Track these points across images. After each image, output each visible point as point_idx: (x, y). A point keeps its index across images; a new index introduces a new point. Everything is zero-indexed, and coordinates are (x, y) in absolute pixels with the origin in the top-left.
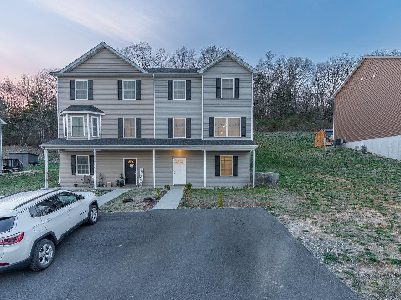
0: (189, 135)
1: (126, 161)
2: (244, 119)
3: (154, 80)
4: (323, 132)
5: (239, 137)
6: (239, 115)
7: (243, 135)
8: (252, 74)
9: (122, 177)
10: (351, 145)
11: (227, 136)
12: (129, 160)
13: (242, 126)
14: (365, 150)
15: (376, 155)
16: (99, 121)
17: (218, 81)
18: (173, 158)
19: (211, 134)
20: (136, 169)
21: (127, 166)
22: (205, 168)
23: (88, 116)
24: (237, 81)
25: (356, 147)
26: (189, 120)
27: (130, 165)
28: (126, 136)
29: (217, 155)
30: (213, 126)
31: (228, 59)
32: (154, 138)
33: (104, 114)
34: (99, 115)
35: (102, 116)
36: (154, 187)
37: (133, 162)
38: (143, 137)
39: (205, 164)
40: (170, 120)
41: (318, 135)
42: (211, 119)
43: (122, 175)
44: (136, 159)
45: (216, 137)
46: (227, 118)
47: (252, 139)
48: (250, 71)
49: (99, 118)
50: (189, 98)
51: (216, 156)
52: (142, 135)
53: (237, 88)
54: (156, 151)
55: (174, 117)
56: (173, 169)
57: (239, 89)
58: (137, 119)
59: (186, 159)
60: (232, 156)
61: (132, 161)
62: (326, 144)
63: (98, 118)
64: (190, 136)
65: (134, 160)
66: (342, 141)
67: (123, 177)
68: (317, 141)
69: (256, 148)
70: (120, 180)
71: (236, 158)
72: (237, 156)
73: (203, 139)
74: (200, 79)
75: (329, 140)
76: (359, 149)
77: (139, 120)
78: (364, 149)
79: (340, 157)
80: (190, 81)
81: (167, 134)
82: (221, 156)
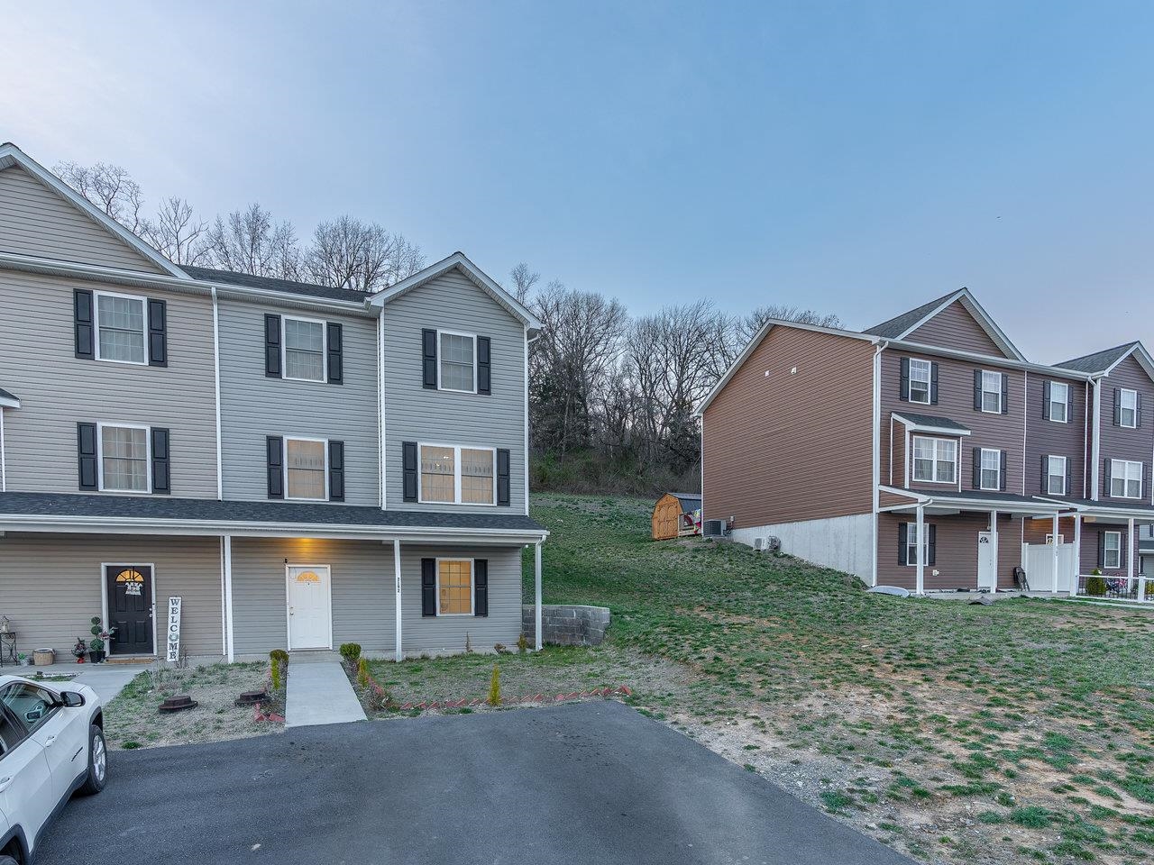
0: (338, 492)
1: (113, 572)
2: (504, 455)
3: (215, 307)
4: (673, 500)
5: (490, 506)
6: (491, 444)
7: (504, 500)
8: (526, 329)
9: (96, 631)
10: (748, 536)
11: (458, 500)
12: (125, 569)
13: (499, 475)
14: (777, 548)
15: (802, 561)
17: (428, 337)
18: (287, 566)
19: (410, 494)
20: (154, 602)
21: (116, 591)
22: (399, 596)
24: (484, 343)
25: (758, 541)
26: (337, 448)
27: (129, 588)
28: (110, 487)
29: (428, 556)
30: (416, 469)
31: (458, 276)
32: (220, 498)
33: (15, 404)
35: (7, 409)
36: (231, 659)
37: (140, 578)
38: (180, 491)
39: (398, 582)
40: (274, 445)
41: (661, 507)
42: (409, 450)
43: (97, 621)
44: (153, 566)
45: (425, 503)
46: (458, 449)
47: (527, 514)
48: (518, 322)
50: (336, 377)
51: (426, 560)
52: (172, 488)
53: (485, 364)
54: (233, 539)
55: (291, 432)
56: (288, 599)
57: (489, 371)
58: (154, 430)
59: (329, 567)
60: (472, 560)
61: (136, 574)
62: (684, 533)
64: (341, 498)
65: (145, 572)
66: (723, 527)
67: (101, 630)
68: (660, 522)
69: (544, 537)
70: (89, 639)
71: (481, 567)
72: (485, 562)
73: (384, 508)
74: (372, 323)
75: (691, 523)
76: (765, 546)
77: (161, 438)
78: (775, 547)
79: (726, 566)
80: (339, 327)
81: (266, 486)
82: (438, 560)
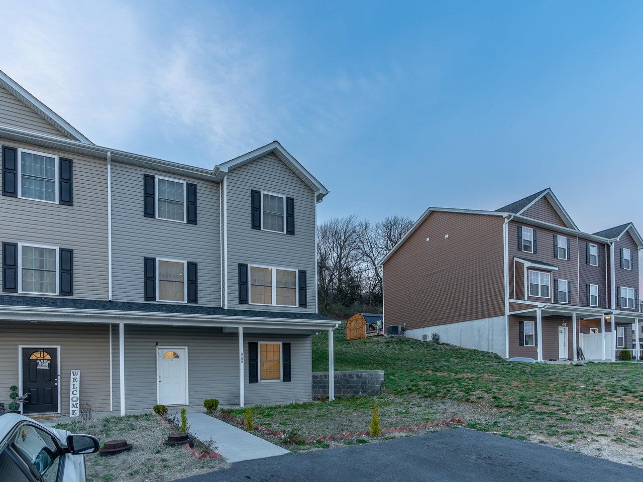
0: (193, 296)
1: (27, 353)
2: (303, 274)
3: (109, 167)
4: (360, 317)
5: (295, 308)
6: (294, 267)
7: (303, 304)
8: (316, 194)
9: (14, 396)
11: (274, 303)
12: (37, 350)
13: (300, 287)
17: (255, 195)
18: (158, 347)
19: (243, 299)
20: (59, 373)
21: (29, 365)
22: (242, 365)
24: (290, 201)
26: (193, 268)
27: (40, 364)
28: (26, 291)
29: (253, 341)
30: (247, 282)
31: (273, 157)
32: (110, 299)
37: (48, 357)
38: (80, 294)
39: (242, 356)
40: (149, 264)
41: (351, 321)
42: (243, 269)
43: (14, 388)
44: (59, 347)
45: (253, 304)
46: (274, 269)
47: (317, 313)
48: (311, 189)
50: (192, 219)
51: (252, 345)
52: (74, 291)
53: (291, 215)
54: (126, 326)
55: (161, 255)
56: (158, 372)
57: (293, 218)
58: (62, 250)
59: (187, 347)
60: (281, 343)
61: (45, 354)
64: (196, 301)
65: (52, 352)
67: (17, 395)
69: (336, 326)
71: (287, 349)
72: (289, 344)
73: (226, 308)
74: (216, 185)
75: (374, 329)
77: (67, 256)
80: (195, 186)
81: (143, 292)
82: (259, 343)
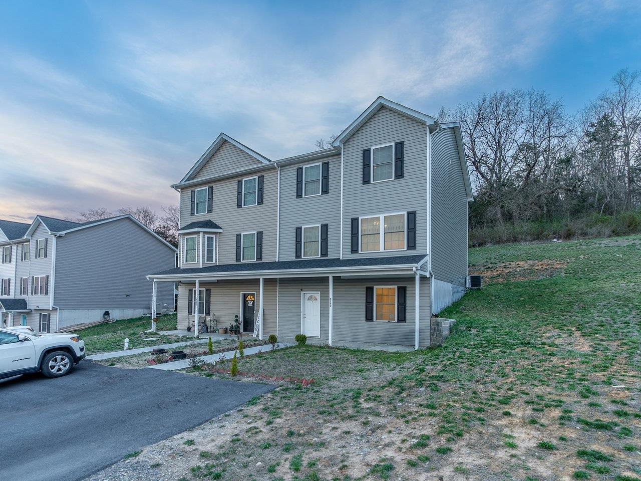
1: (245, 296)
3: (279, 172)
5: (403, 251)
6: (403, 209)
7: (412, 244)
8: (427, 127)
9: (237, 321)
11: (382, 249)
12: (249, 294)
13: (408, 229)
16: (216, 241)
17: (366, 153)
18: (302, 292)
19: (354, 250)
20: (255, 309)
21: (245, 303)
22: (331, 308)
23: (201, 235)
26: (325, 228)
27: (249, 303)
28: (245, 260)
29: (369, 285)
30: (358, 233)
31: (384, 111)
32: (277, 261)
33: (221, 231)
34: (215, 233)
35: (220, 233)
37: (252, 299)
38: (265, 260)
39: (331, 301)
40: (298, 231)
42: (354, 222)
43: (238, 317)
44: (255, 293)
45: (363, 253)
46: (382, 217)
47: (428, 252)
48: (423, 124)
49: (216, 236)
51: (368, 288)
52: (263, 257)
53: (400, 160)
54: (264, 280)
55: (306, 224)
56: (302, 310)
58: (258, 233)
59: (320, 293)
60: (396, 287)
61: (252, 297)
63: (214, 236)
64: (326, 255)
65: (254, 295)
67: (239, 321)
70: (234, 324)
71: (402, 291)
73: (341, 259)
77: (260, 235)
80: (327, 163)
81: (295, 252)
82: (375, 287)
